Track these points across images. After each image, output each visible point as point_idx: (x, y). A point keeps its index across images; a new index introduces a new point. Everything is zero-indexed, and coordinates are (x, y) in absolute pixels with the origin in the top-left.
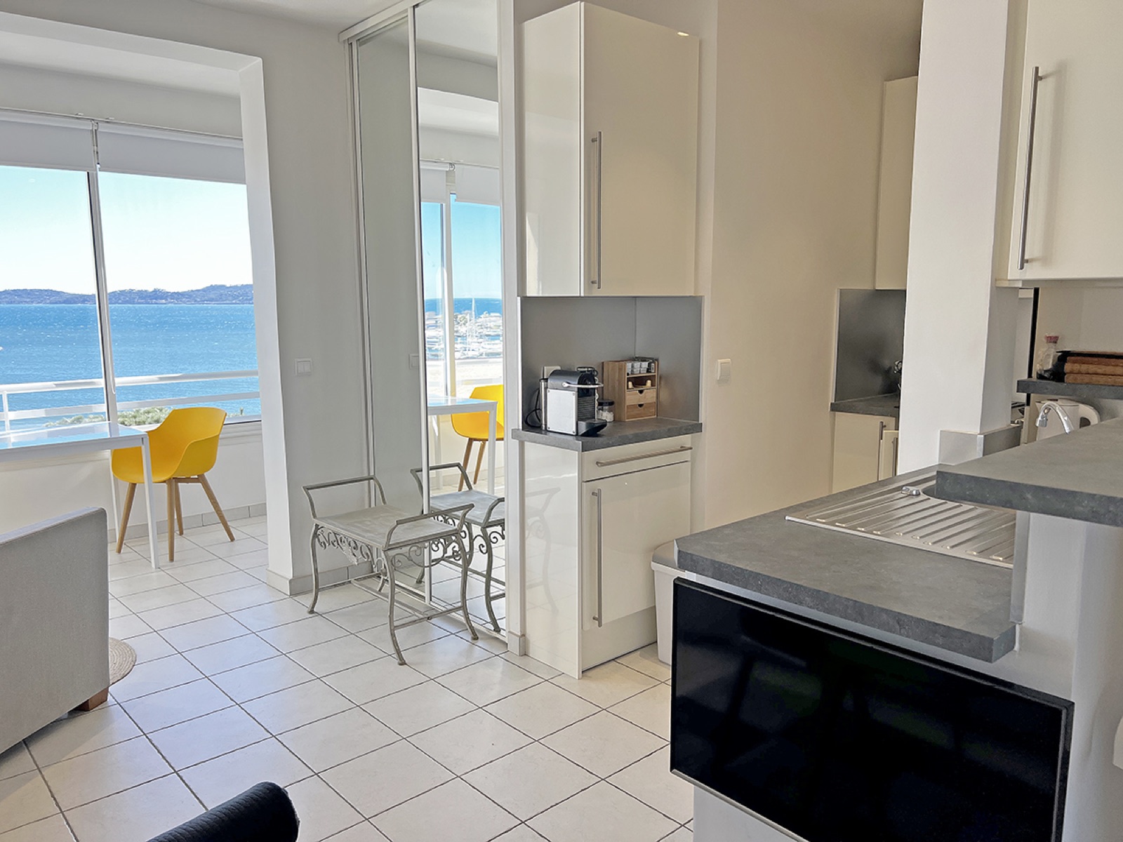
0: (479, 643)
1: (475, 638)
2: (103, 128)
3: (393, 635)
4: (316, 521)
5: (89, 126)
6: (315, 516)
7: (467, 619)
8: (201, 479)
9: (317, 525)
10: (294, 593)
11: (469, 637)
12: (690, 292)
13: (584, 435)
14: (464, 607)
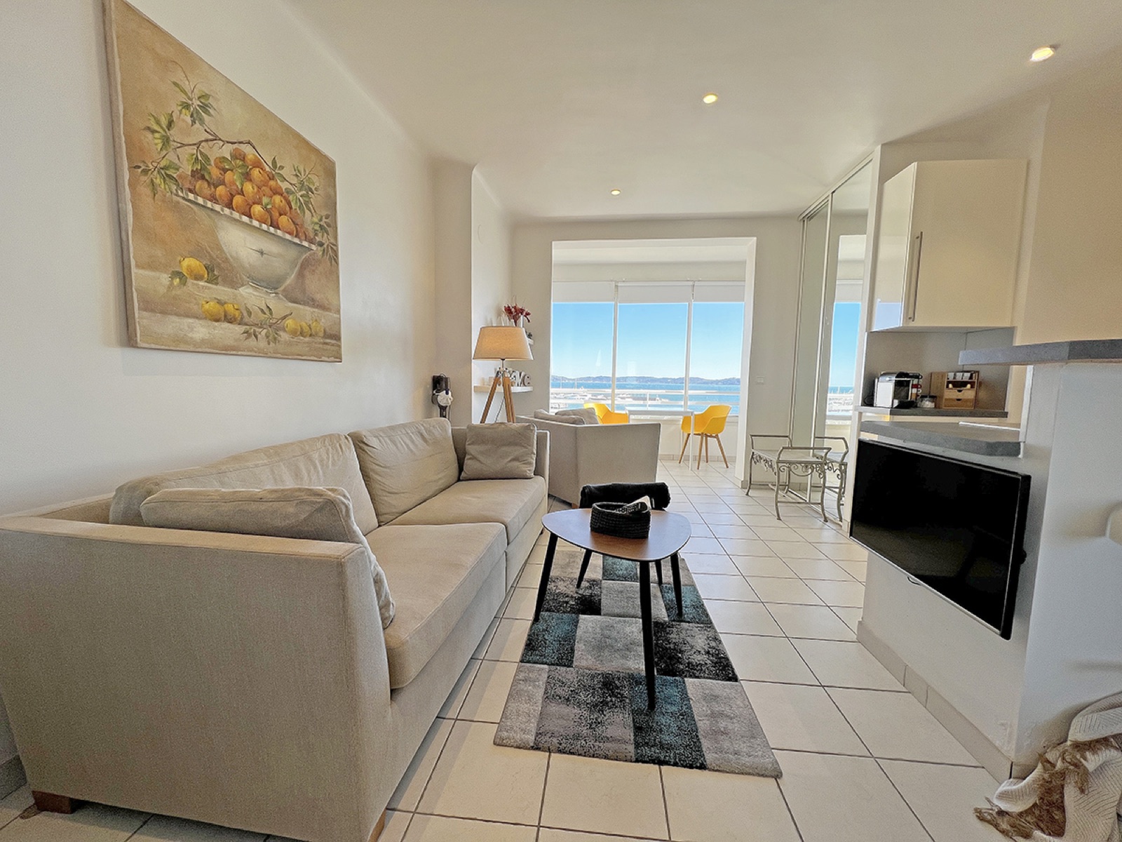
0: (827, 523)
1: (826, 520)
2: (696, 284)
3: (777, 505)
4: (753, 450)
5: (691, 283)
6: (753, 448)
7: (823, 510)
8: (717, 437)
9: (753, 453)
10: (742, 488)
11: (822, 520)
12: (1008, 325)
13: (896, 407)
14: (822, 503)
